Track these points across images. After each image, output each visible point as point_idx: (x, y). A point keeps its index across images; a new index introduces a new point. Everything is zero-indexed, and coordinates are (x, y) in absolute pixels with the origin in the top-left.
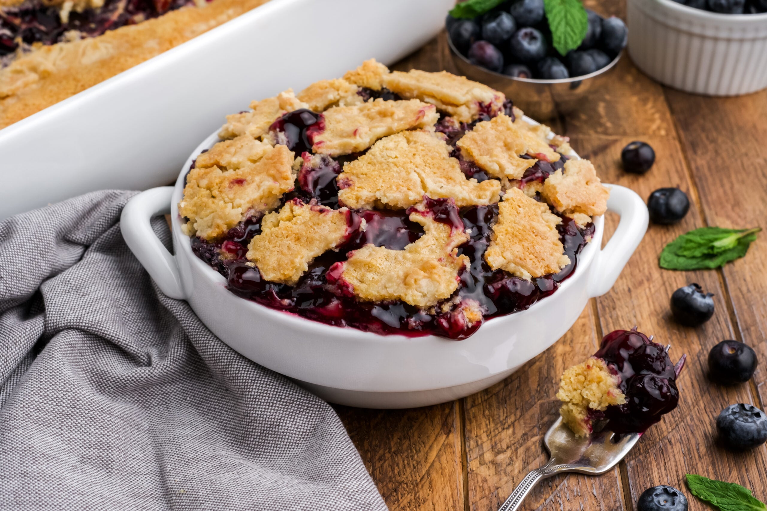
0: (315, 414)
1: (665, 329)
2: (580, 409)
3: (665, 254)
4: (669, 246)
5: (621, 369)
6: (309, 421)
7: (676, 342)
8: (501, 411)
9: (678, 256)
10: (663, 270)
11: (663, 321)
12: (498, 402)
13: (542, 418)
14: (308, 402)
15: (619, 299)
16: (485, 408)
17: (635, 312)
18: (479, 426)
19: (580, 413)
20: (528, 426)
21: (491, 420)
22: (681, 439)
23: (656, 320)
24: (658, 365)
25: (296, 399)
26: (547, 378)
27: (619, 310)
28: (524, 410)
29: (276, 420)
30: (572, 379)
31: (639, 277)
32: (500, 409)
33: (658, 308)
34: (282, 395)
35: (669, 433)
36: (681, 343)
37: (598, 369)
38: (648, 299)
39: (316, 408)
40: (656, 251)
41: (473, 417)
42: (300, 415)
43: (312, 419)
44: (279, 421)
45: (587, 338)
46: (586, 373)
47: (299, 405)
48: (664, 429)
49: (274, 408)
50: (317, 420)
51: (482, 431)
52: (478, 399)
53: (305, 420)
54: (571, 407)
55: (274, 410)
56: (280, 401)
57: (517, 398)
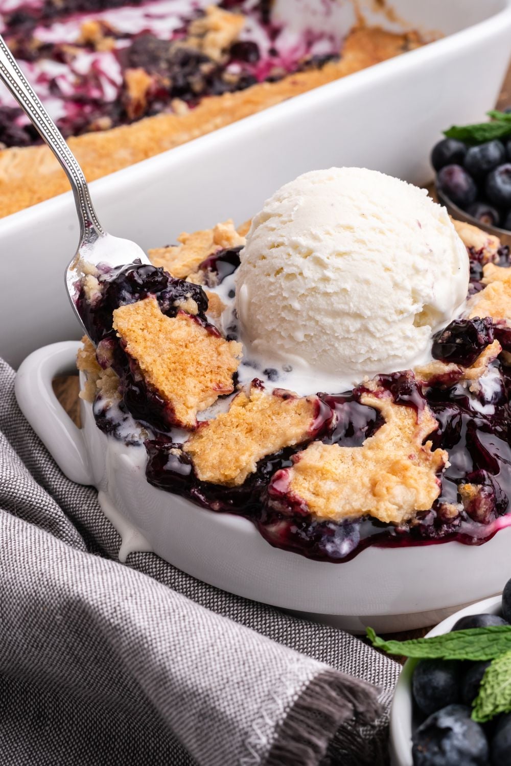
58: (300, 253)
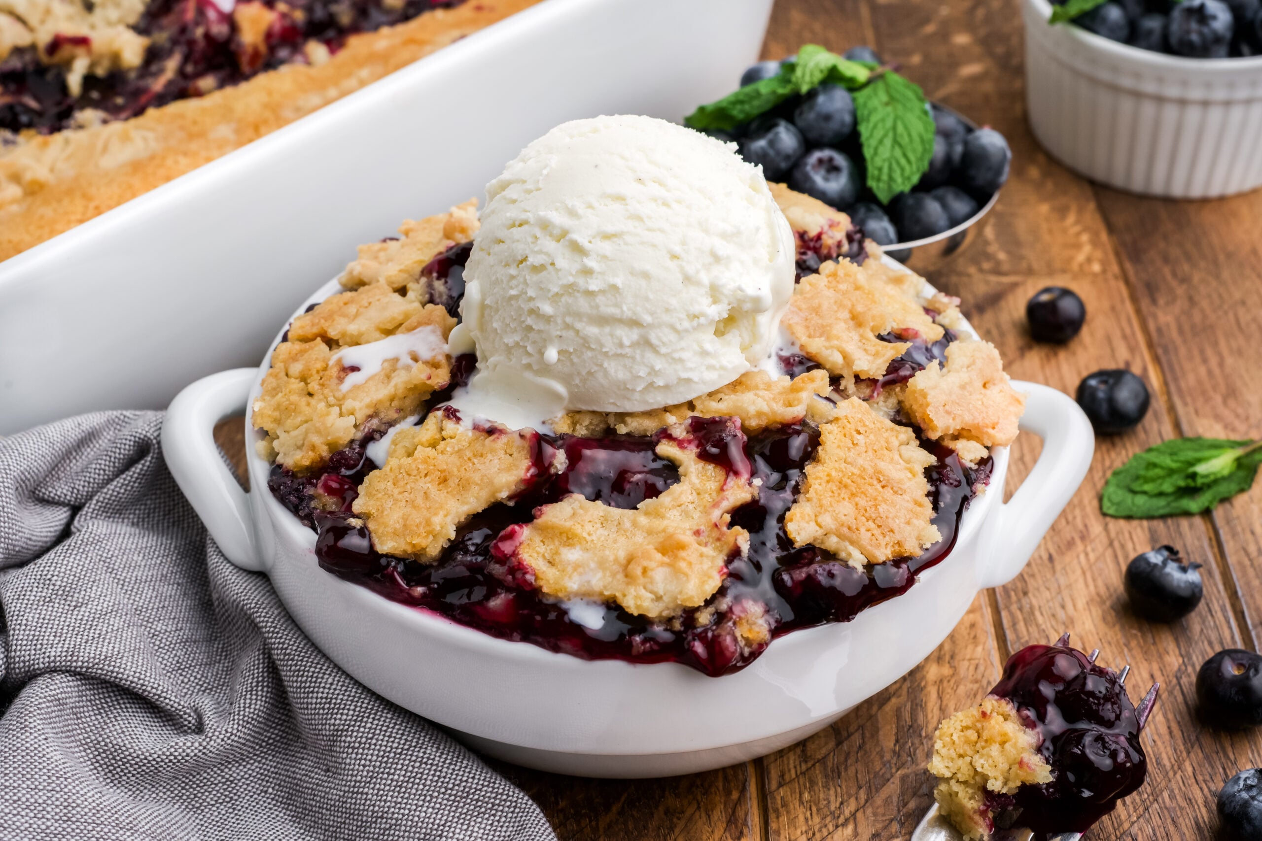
0: (506, 817)
1: (1117, 627)
2: (970, 791)
3: (1111, 489)
4: (1116, 474)
5: (1042, 717)
6: (495, 831)
7: (1137, 652)
8: (832, 792)
9: (1134, 492)
10: (1108, 519)
11: (1113, 614)
12: (826, 776)
13: (905, 804)
14: (494, 795)
15: (1033, 576)
16: (803, 788)
17: (1063, 599)
18: (792, 822)
19: (970, 799)
20: (880, 818)
21: (814, 809)
22: (1155, 834)
23: (1100, 612)
24: (1108, 710)
25: (473, 791)
26: (910, 727)
27: (1034, 596)
28: (874, 790)
29: (436, 826)
30: (955, 737)
31: (1068, 533)
32: (829, 789)
33: (1103, 590)
34: (448, 783)
35: (1133, 823)
36: (1146, 653)
37: (1001, 718)
38: (1084, 573)
39: (509, 807)
40: (1094, 485)
41: (782, 806)
42: (479, 820)
43: (502, 827)
44: (441, 828)
45: (979, 649)
46: (979, 725)
47: (477, 800)
48: (1123, 817)
49: (432, 804)
50: (511, 829)
51: (799, 832)
52: (789, 771)
53: (488, 827)
54: (955, 787)
55: (433, 808)
56: (444, 793)
57: (860, 766)
58: (551, 235)
